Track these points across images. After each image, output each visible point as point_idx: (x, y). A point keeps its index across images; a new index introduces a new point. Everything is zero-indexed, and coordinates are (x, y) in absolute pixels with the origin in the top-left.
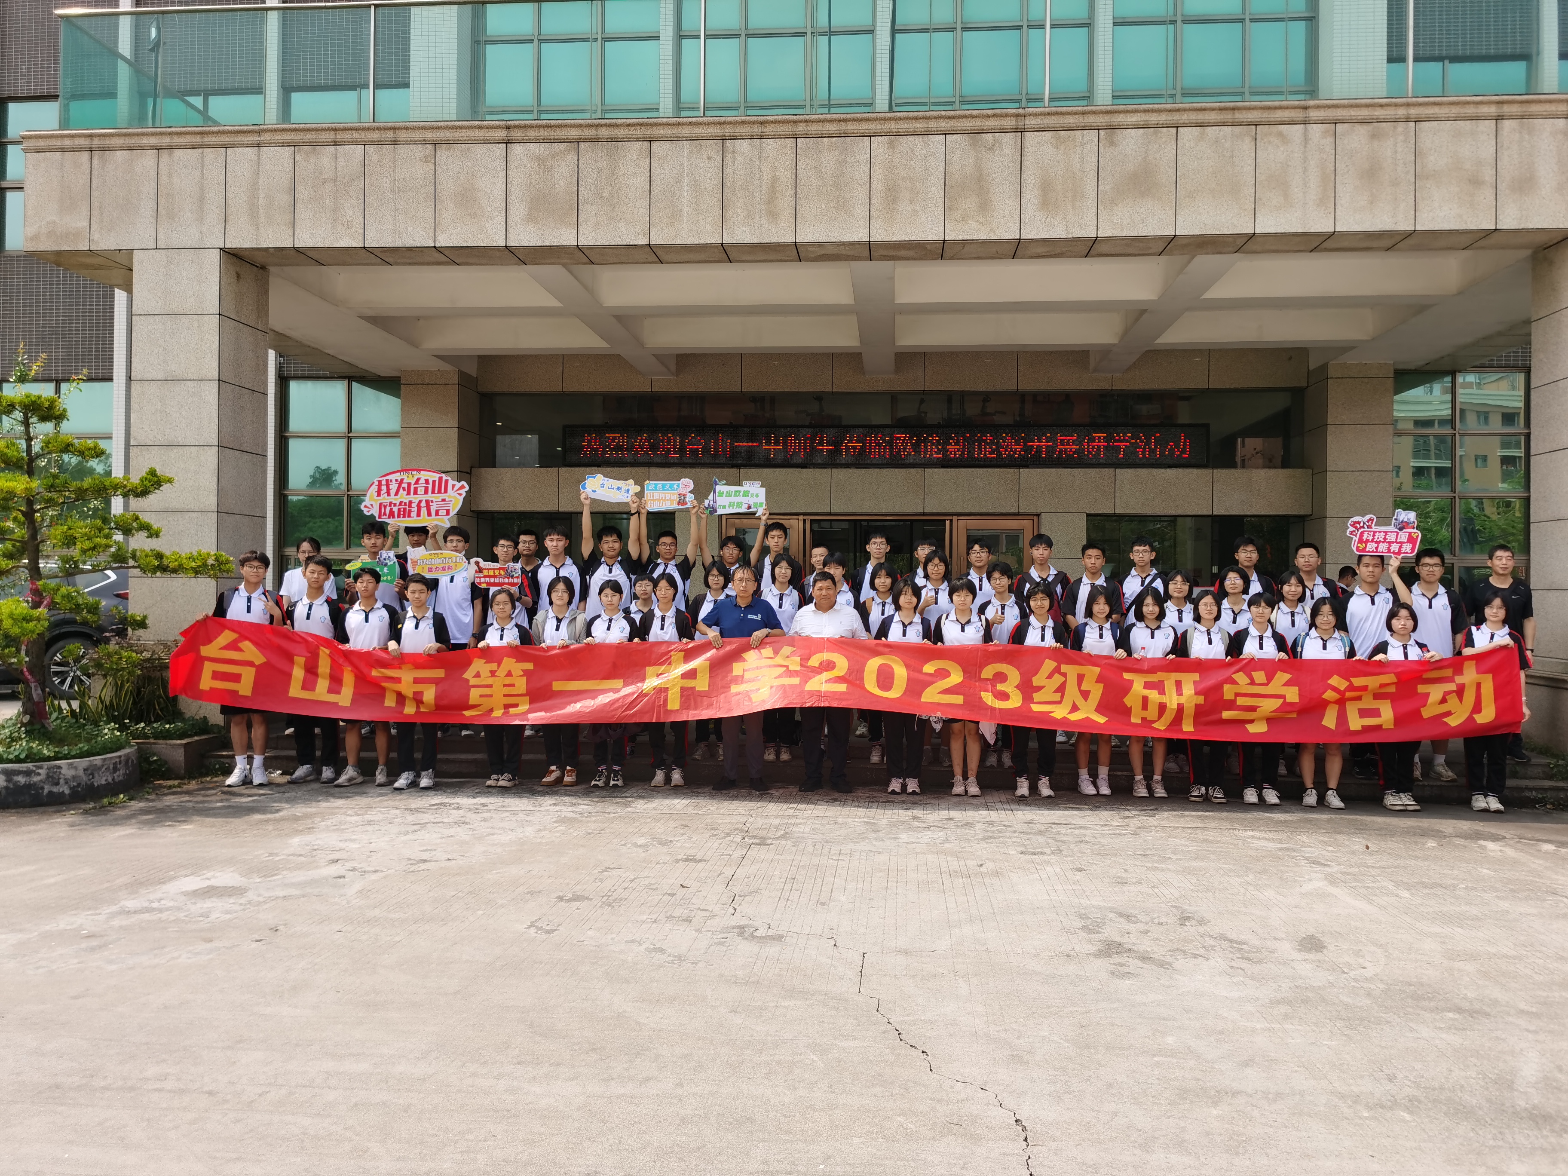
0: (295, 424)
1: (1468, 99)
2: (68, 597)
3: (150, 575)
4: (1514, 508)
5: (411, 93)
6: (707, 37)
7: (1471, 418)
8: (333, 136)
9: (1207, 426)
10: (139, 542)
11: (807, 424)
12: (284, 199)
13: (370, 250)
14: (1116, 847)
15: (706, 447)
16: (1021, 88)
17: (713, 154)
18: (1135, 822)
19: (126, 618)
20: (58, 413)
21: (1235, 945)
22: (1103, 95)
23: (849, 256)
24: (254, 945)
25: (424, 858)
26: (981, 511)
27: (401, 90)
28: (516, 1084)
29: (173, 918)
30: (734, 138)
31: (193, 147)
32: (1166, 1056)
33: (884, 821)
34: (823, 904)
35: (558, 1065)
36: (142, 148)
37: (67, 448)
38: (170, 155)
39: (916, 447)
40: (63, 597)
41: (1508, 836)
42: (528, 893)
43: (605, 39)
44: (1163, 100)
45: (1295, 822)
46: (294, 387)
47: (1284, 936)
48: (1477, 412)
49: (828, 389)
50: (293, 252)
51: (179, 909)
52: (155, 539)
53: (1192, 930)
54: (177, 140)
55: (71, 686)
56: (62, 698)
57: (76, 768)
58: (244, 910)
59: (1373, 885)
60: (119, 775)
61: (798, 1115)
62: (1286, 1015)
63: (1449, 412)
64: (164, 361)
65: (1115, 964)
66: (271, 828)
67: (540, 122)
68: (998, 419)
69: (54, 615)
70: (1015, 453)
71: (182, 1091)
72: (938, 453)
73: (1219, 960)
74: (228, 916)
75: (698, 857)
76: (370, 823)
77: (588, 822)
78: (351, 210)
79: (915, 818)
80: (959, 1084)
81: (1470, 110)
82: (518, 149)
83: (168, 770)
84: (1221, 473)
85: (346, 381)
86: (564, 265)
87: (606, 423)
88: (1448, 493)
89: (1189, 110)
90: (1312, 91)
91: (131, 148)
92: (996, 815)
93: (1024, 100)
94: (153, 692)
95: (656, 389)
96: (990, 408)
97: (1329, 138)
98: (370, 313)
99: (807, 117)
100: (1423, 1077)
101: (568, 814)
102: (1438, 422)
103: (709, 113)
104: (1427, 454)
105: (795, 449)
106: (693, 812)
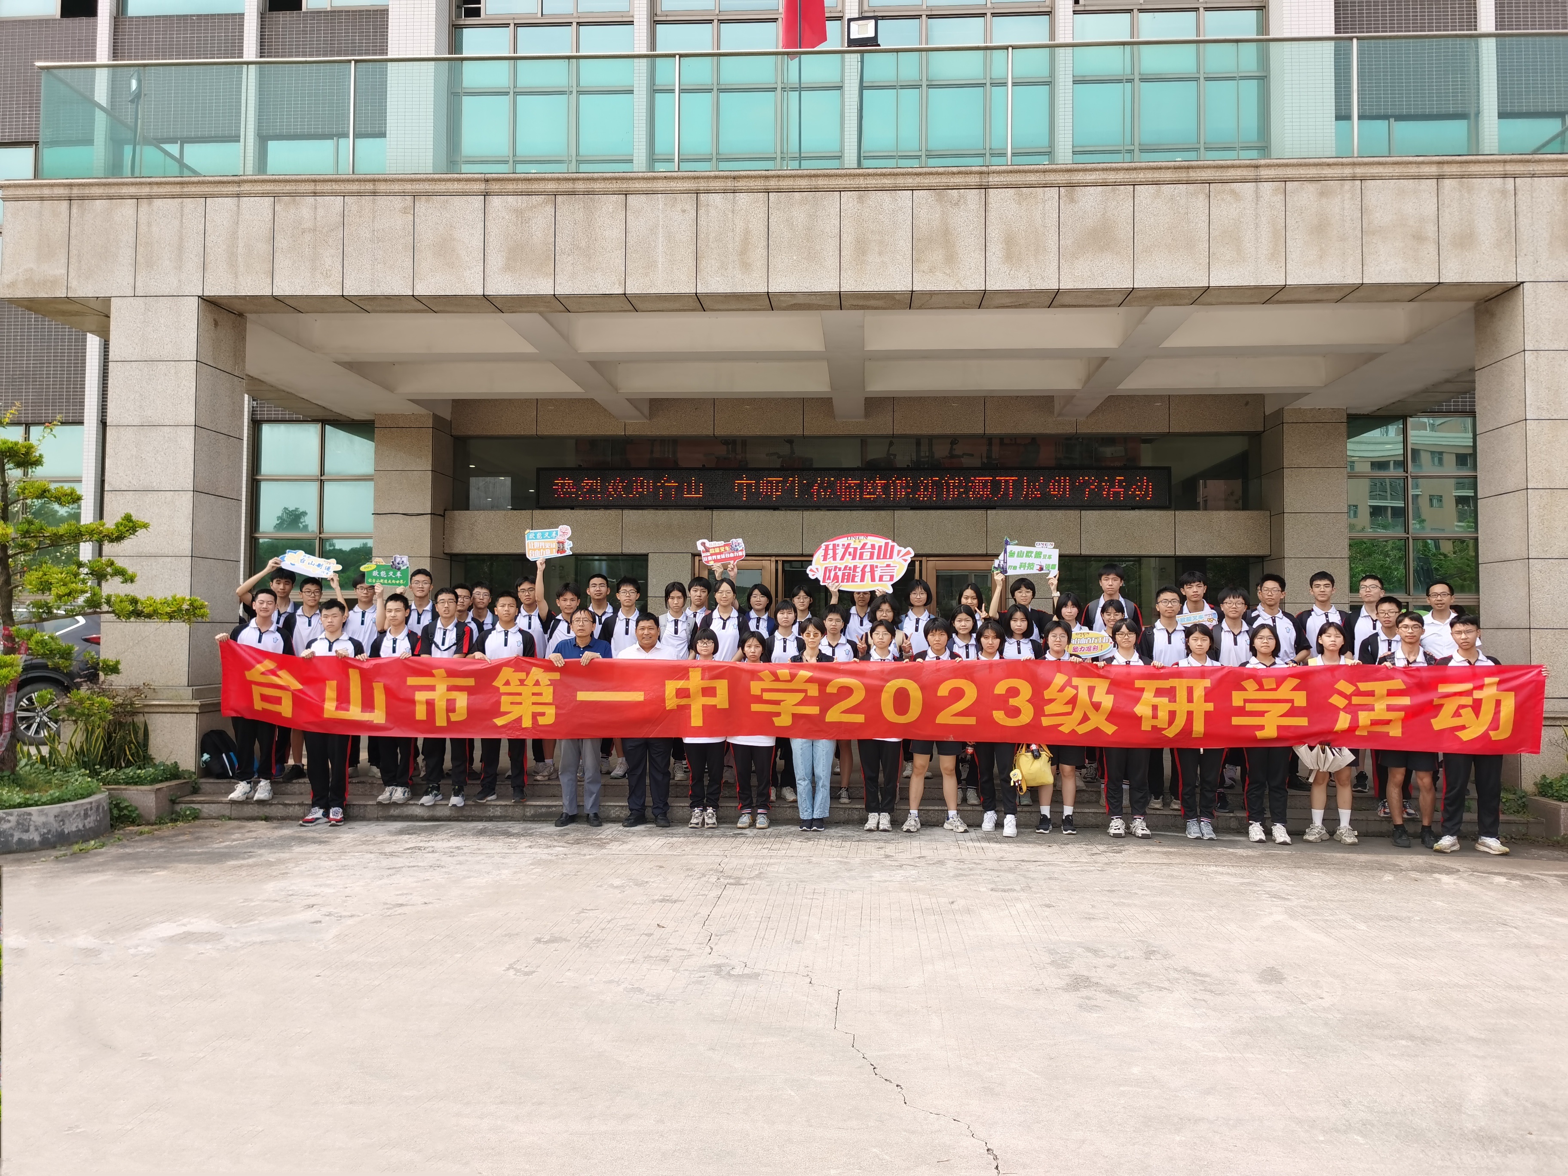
0: (267, 467)
1: (1411, 159)
2: (42, 643)
3: (124, 620)
5: (388, 144)
6: (682, 91)
7: (1425, 457)
8: (313, 187)
9: (1168, 469)
10: (112, 587)
11: (778, 466)
12: (263, 248)
13: (348, 298)
14: (1084, 883)
15: (679, 489)
16: (984, 141)
17: (687, 207)
18: (1102, 859)
19: (98, 664)
20: (35, 459)
21: (1198, 977)
22: (1064, 155)
23: (819, 305)
25: (400, 902)
26: (950, 552)
27: (378, 140)
28: (499, 1122)
30: (708, 192)
31: (173, 197)
32: (1131, 1086)
33: (858, 860)
34: (798, 942)
35: (540, 1104)
36: (122, 198)
37: (43, 493)
38: (150, 204)
39: (885, 489)
40: (37, 643)
41: (1461, 869)
42: (506, 935)
43: (580, 93)
44: (1120, 158)
45: (1258, 857)
46: (267, 430)
47: (1245, 968)
49: (799, 432)
50: (271, 300)
52: (129, 584)
53: (1157, 963)
54: (156, 190)
55: (38, 732)
56: (31, 744)
57: (47, 815)
58: (222, 955)
59: (1331, 918)
60: (90, 822)
61: (777, 1148)
62: (1247, 1045)
63: (1401, 452)
64: (141, 407)
65: (1082, 998)
66: (244, 873)
67: (518, 175)
68: (966, 462)
69: (28, 661)
70: (982, 495)
72: (907, 495)
73: (1183, 992)
75: (674, 897)
76: (344, 867)
77: (564, 864)
78: (330, 259)
79: (887, 856)
80: (932, 1116)
81: (1413, 170)
82: (496, 202)
83: (139, 816)
84: (1182, 515)
85: (320, 424)
86: (541, 313)
87: (580, 466)
88: (1399, 533)
89: (1145, 169)
90: (1264, 148)
91: (110, 198)
92: (967, 853)
93: (988, 155)
94: (124, 738)
95: (629, 432)
96: (958, 451)
97: (1279, 196)
98: (347, 359)
99: (780, 173)
100: (1376, 1102)
101: (544, 857)
102: (1392, 464)
103: (685, 166)
104: (1383, 494)
105: (767, 491)
106: (668, 853)
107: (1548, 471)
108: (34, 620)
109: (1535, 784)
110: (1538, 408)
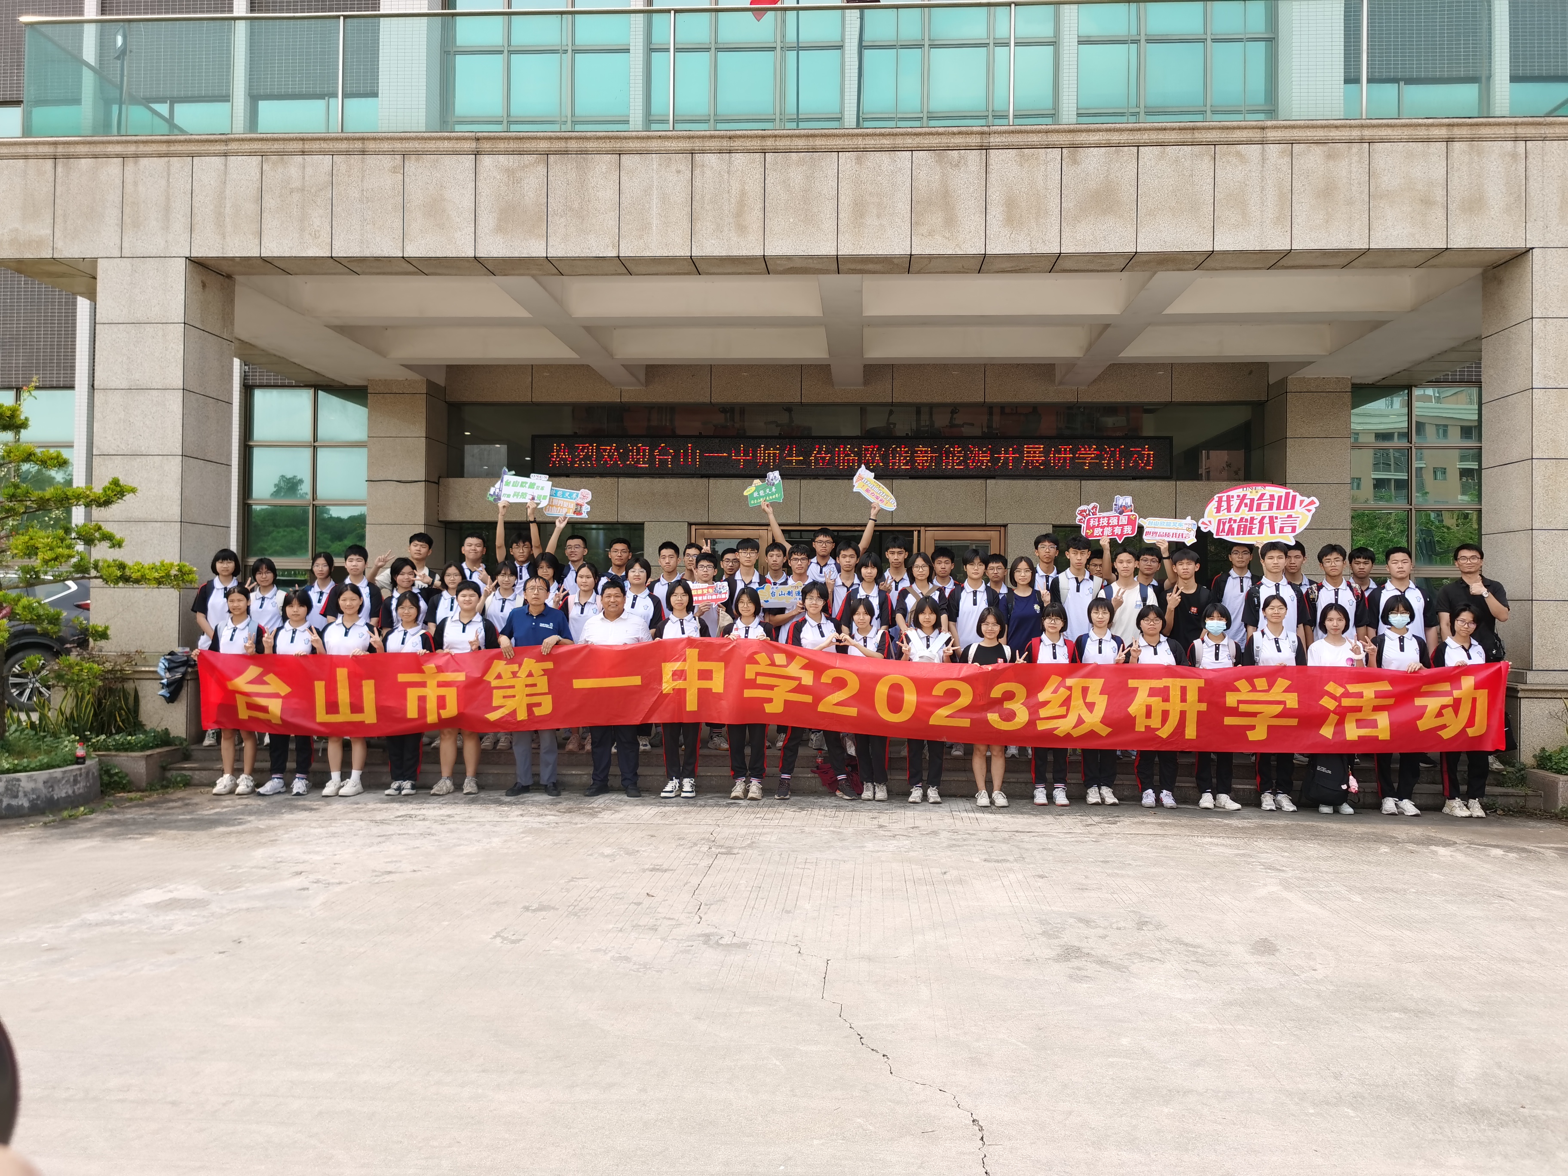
0: (260, 432)
1: (1420, 121)
2: (29, 608)
3: (112, 585)
4: (1471, 520)
5: (380, 103)
6: (677, 50)
7: (1430, 431)
8: (301, 146)
9: (1170, 439)
10: (101, 552)
11: (777, 435)
12: (251, 208)
13: (337, 259)
14: (1078, 854)
15: (676, 457)
16: (987, 103)
17: (682, 168)
18: (1097, 830)
19: (87, 630)
20: (20, 422)
21: (1190, 948)
22: (1068, 115)
23: (816, 269)
24: (218, 957)
25: (389, 869)
26: (949, 522)
27: (370, 100)
28: (480, 1091)
29: (135, 931)
30: (703, 152)
31: (160, 156)
32: (1120, 1057)
33: (851, 830)
34: (788, 912)
35: (523, 1072)
36: (107, 156)
37: (29, 457)
38: (136, 163)
39: (884, 458)
40: (24, 608)
41: (1458, 841)
42: (494, 904)
43: (575, 51)
44: (1124, 119)
45: (1254, 829)
46: (259, 396)
47: (1238, 940)
48: (1436, 425)
49: (798, 400)
50: (260, 262)
51: (141, 921)
52: (117, 550)
53: (1149, 934)
54: (142, 148)
55: (30, 698)
56: (21, 710)
57: (35, 781)
58: (207, 922)
59: (1326, 889)
60: (80, 788)
61: (760, 1118)
62: (1238, 1016)
64: (128, 370)
65: (1073, 968)
66: (233, 840)
67: (510, 134)
68: (966, 431)
69: (14, 626)
70: (982, 464)
71: (146, 1102)
72: (906, 464)
73: (1174, 963)
74: (191, 929)
75: (665, 866)
76: (334, 835)
77: (555, 832)
78: (318, 219)
79: (881, 826)
80: (918, 1086)
81: (1422, 133)
82: (487, 161)
83: (130, 782)
84: (1183, 485)
85: (313, 390)
86: (533, 276)
87: (576, 433)
88: (1402, 504)
89: (1150, 129)
90: (1272, 111)
91: (95, 157)
92: (961, 823)
93: (990, 117)
94: (115, 705)
95: (625, 399)
96: (959, 419)
97: (1285, 158)
98: (337, 322)
99: (776, 132)
100: (1367, 1074)
101: (535, 825)
102: (1396, 435)
103: (678, 126)
104: (1387, 466)
105: (764, 459)
106: (660, 822)
107: (1553, 441)
108: (21, 585)
109: (1534, 756)
110: (1545, 377)
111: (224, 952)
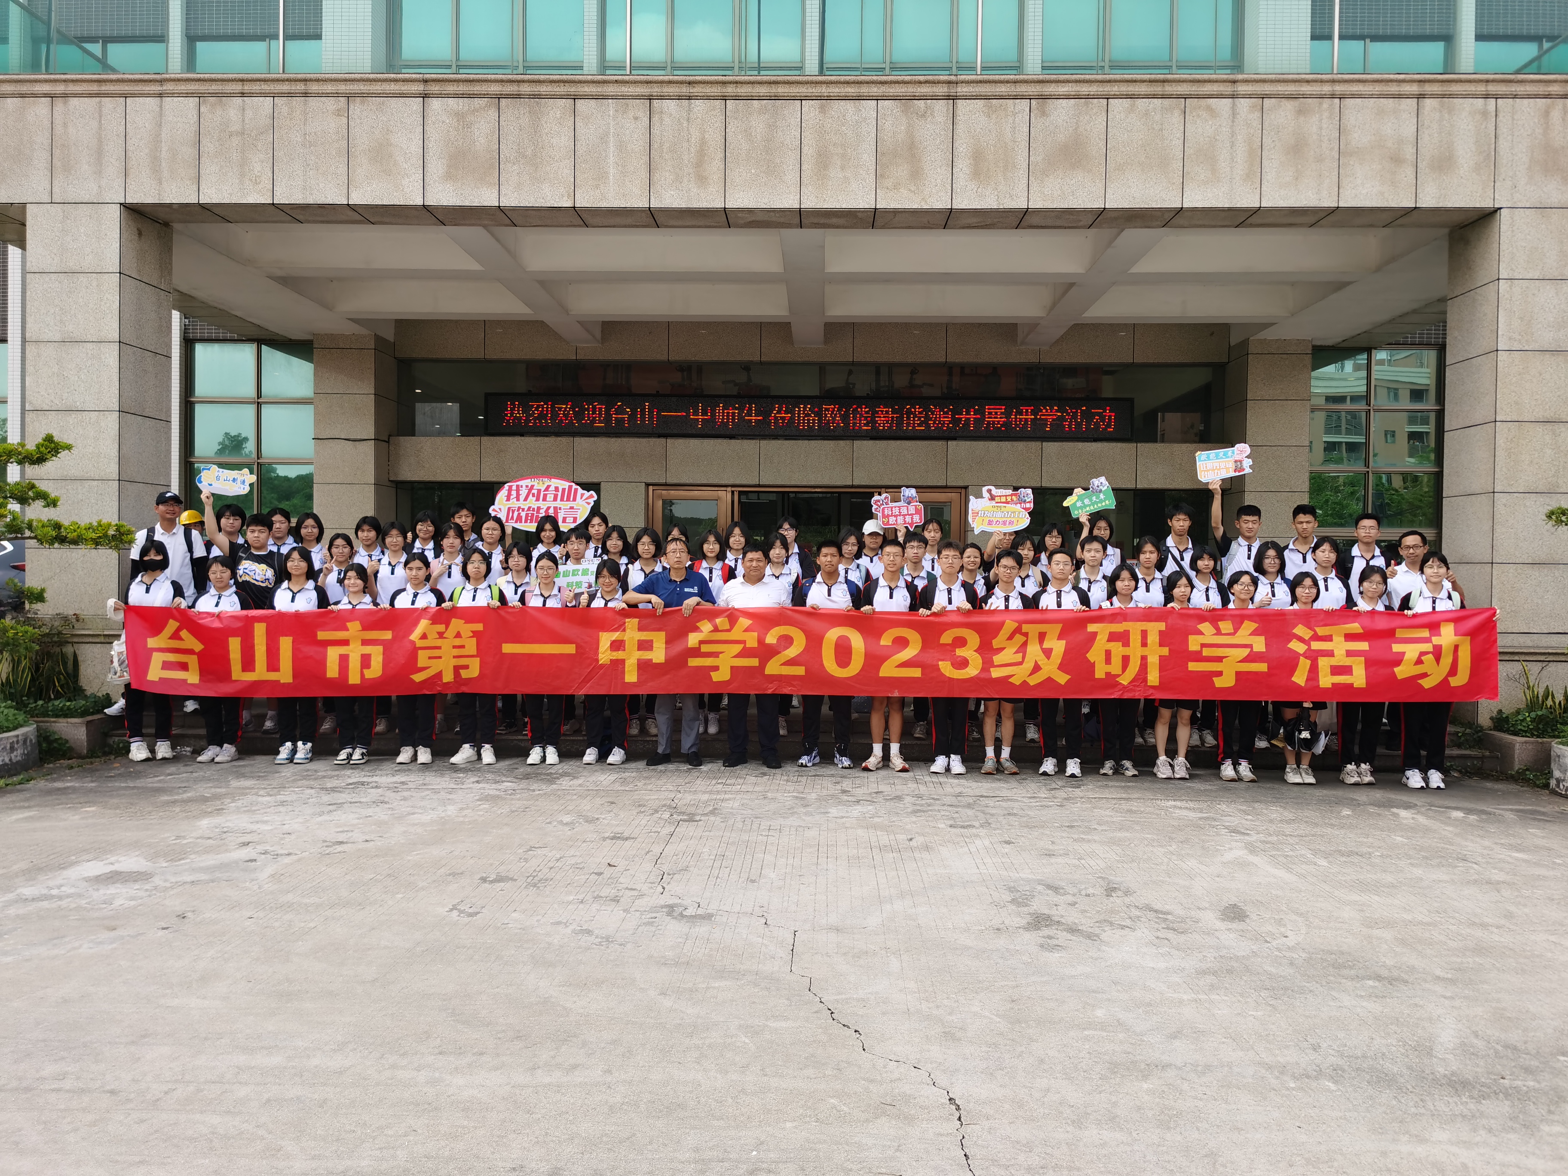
0: (201, 388)
1: (1392, 77)
3: (47, 546)
4: (1421, 483)
5: (324, 45)
8: (240, 88)
9: (1131, 401)
10: (36, 512)
11: (735, 393)
12: (189, 152)
13: (279, 206)
14: (1043, 819)
15: (632, 416)
16: (951, 55)
17: (640, 114)
18: (1061, 794)
19: (23, 592)
21: (1160, 914)
22: (1033, 65)
23: (778, 223)
24: (161, 933)
25: (340, 840)
27: (313, 43)
28: (437, 1075)
29: (73, 905)
30: (662, 98)
31: (91, 95)
32: (1096, 1030)
33: (814, 796)
34: (753, 881)
35: (482, 1054)
36: (35, 95)
38: (65, 103)
39: (845, 418)
41: (1419, 804)
42: (450, 875)
44: (1094, 72)
45: (1216, 791)
46: (200, 350)
47: (1207, 906)
48: (1388, 388)
49: (757, 358)
50: (199, 209)
51: (80, 896)
52: (52, 509)
53: (1118, 901)
54: (72, 88)
58: (150, 896)
59: (1291, 853)
60: (17, 755)
61: (730, 1100)
62: (1212, 985)
63: (1364, 388)
64: (61, 322)
65: (1044, 937)
66: (178, 809)
67: (459, 76)
68: (926, 391)
70: (943, 425)
71: (83, 1091)
72: (866, 425)
73: (1145, 930)
74: (133, 903)
75: (626, 835)
76: (283, 803)
77: (512, 799)
78: (259, 165)
79: (844, 792)
80: (892, 1063)
81: (1394, 89)
82: (435, 104)
83: (71, 749)
84: (1142, 448)
85: (256, 344)
86: (485, 227)
87: (530, 391)
88: (1360, 468)
89: (1120, 81)
90: (1239, 65)
91: (22, 96)
92: (925, 788)
93: (955, 67)
94: (53, 669)
95: (581, 357)
96: (918, 380)
97: (1256, 113)
98: (280, 273)
99: (737, 80)
100: (1346, 1045)
101: (491, 792)
102: (1348, 399)
103: (636, 71)
104: (1337, 430)
105: (723, 418)
106: (620, 788)
107: (1517, 403)
109: (1491, 718)
110: (1510, 339)
111: (167, 928)
